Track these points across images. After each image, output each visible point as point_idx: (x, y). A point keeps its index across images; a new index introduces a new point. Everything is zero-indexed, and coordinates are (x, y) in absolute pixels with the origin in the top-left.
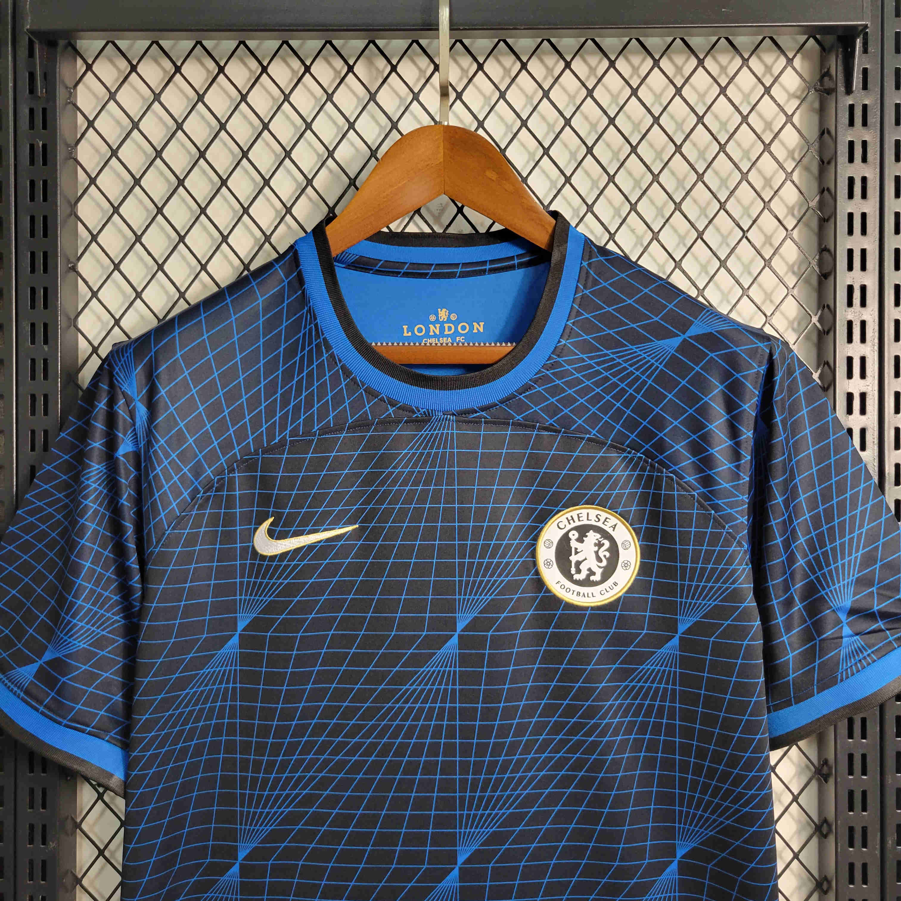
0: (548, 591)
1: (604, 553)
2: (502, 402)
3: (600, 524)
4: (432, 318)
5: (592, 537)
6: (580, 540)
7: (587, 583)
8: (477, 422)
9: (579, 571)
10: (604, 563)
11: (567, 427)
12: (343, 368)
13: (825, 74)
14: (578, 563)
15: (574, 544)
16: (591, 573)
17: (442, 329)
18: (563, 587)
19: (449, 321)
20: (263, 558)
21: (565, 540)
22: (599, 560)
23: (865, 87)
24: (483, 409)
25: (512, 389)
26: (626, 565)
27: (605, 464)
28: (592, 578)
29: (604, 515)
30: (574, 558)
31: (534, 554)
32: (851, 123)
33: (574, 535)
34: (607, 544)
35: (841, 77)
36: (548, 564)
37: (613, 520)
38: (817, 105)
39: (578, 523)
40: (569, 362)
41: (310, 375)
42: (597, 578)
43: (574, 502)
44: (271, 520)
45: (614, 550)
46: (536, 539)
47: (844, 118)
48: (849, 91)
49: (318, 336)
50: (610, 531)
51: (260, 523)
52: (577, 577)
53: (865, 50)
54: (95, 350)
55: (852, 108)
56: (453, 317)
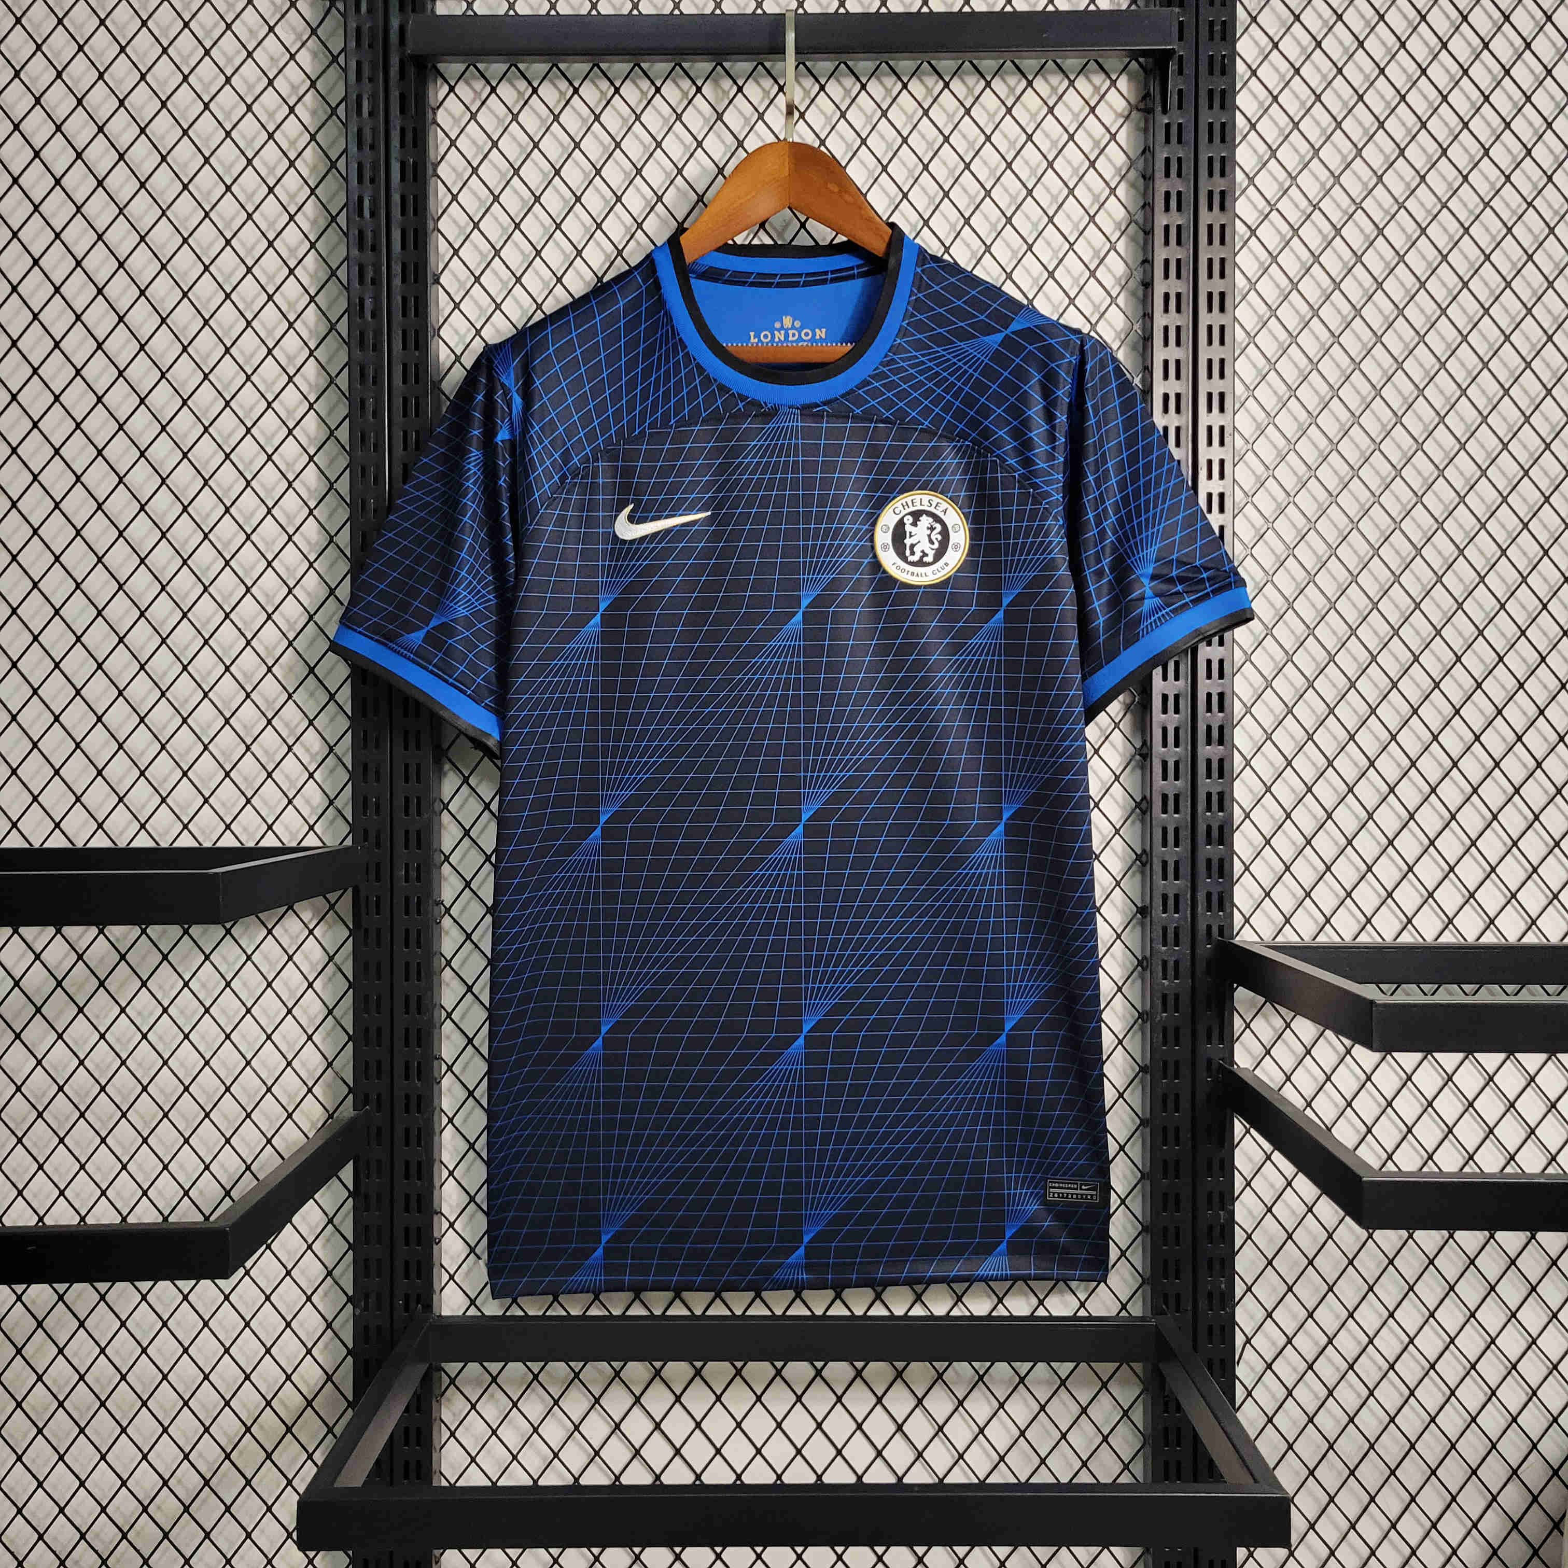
0: (885, 572)
1: (936, 536)
2: (843, 396)
3: (932, 509)
4: (777, 325)
5: (925, 521)
6: (914, 524)
7: (920, 563)
8: (819, 416)
9: (913, 553)
10: (936, 545)
11: (902, 420)
12: (698, 366)
13: (1146, 97)
14: (912, 546)
15: (908, 528)
16: (925, 554)
17: (786, 336)
18: (898, 568)
19: (793, 327)
20: (624, 542)
21: (901, 524)
22: (932, 542)
23: (1180, 107)
24: (825, 404)
25: (852, 385)
26: (956, 547)
27: (936, 453)
28: (925, 559)
29: (935, 500)
30: (908, 542)
31: (872, 539)
32: (1168, 141)
33: (908, 520)
34: (938, 527)
35: (1158, 98)
36: (885, 547)
37: (944, 505)
38: (1142, 125)
39: (912, 509)
40: (903, 360)
41: (667, 372)
42: (929, 559)
43: (908, 488)
44: (631, 507)
45: (945, 533)
46: (874, 524)
47: (1161, 136)
48: (1165, 111)
49: (674, 337)
50: (941, 515)
51: (619, 510)
52: (911, 558)
53: (1181, 72)
54: (458, 359)
55: (1168, 126)
56: (797, 324)
